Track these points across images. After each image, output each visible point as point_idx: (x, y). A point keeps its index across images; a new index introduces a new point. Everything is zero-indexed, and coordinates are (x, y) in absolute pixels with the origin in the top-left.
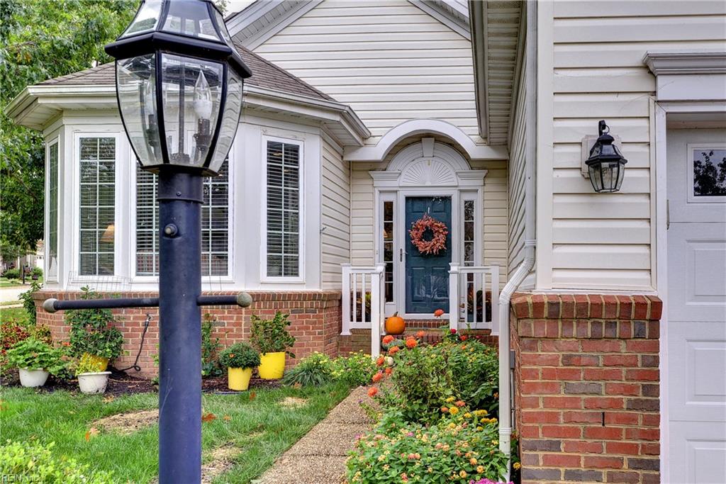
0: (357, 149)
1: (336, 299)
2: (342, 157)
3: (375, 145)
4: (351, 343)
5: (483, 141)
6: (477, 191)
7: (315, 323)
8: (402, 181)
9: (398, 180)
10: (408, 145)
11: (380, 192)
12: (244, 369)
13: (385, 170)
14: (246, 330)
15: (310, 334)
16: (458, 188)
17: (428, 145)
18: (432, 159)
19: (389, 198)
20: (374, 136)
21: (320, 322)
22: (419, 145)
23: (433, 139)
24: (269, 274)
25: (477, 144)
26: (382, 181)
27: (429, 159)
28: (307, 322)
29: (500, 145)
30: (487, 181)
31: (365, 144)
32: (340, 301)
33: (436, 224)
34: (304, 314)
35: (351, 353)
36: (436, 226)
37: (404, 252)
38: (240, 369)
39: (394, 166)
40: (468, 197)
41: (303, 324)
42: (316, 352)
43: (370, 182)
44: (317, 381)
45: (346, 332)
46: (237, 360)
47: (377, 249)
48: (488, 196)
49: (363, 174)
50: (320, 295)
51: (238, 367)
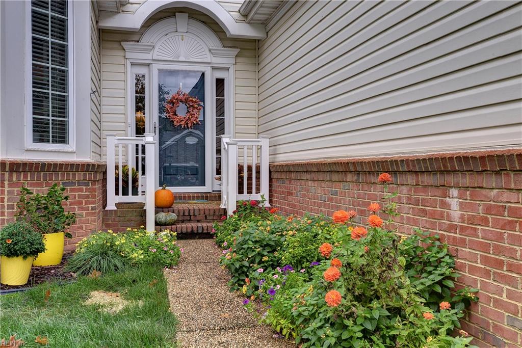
0: (115, 15)
1: (101, 170)
2: (97, 22)
3: (134, 13)
4: (117, 219)
5: (242, 18)
6: (228, 69)
7: (88, 197)
8: (156, 54)
9: (151, 52)
10: (161, 19)
11: (132, 64)
12: (25, 258)
13: (138, 42)
14: (11, 207)
15: (83, 209)
16: (211, 65)
17: (182, 19)
18: (186, 34)
19: (142, 71)
20: (132, 4)
21: (94, 196)
22: (172, 20)
23: (187, 14)
24: (35, 140)
25: (237, 21)
26: (134, 53)
27: (182, 34)
28: (80, 196)
29: (258, 24)
30: (239, 60)
31: (123, 11)
32: (105, 173)
33: (191, 99)
34: (76, 187)
35: (128, 229)
36: (192, 101)
37: (157, 125)
38: (20, 258)
39: (146, 39)
40: (220, 75)
41: (75, 198)
42: (110, 231)
43: (121, 53)
44: (116, 266)
45: (111, 206)
46: (17, 247)
47: (129, 121)
48: (239, 74)
49: (116, 45)
50: (93, 165)
51: (18, 256)
